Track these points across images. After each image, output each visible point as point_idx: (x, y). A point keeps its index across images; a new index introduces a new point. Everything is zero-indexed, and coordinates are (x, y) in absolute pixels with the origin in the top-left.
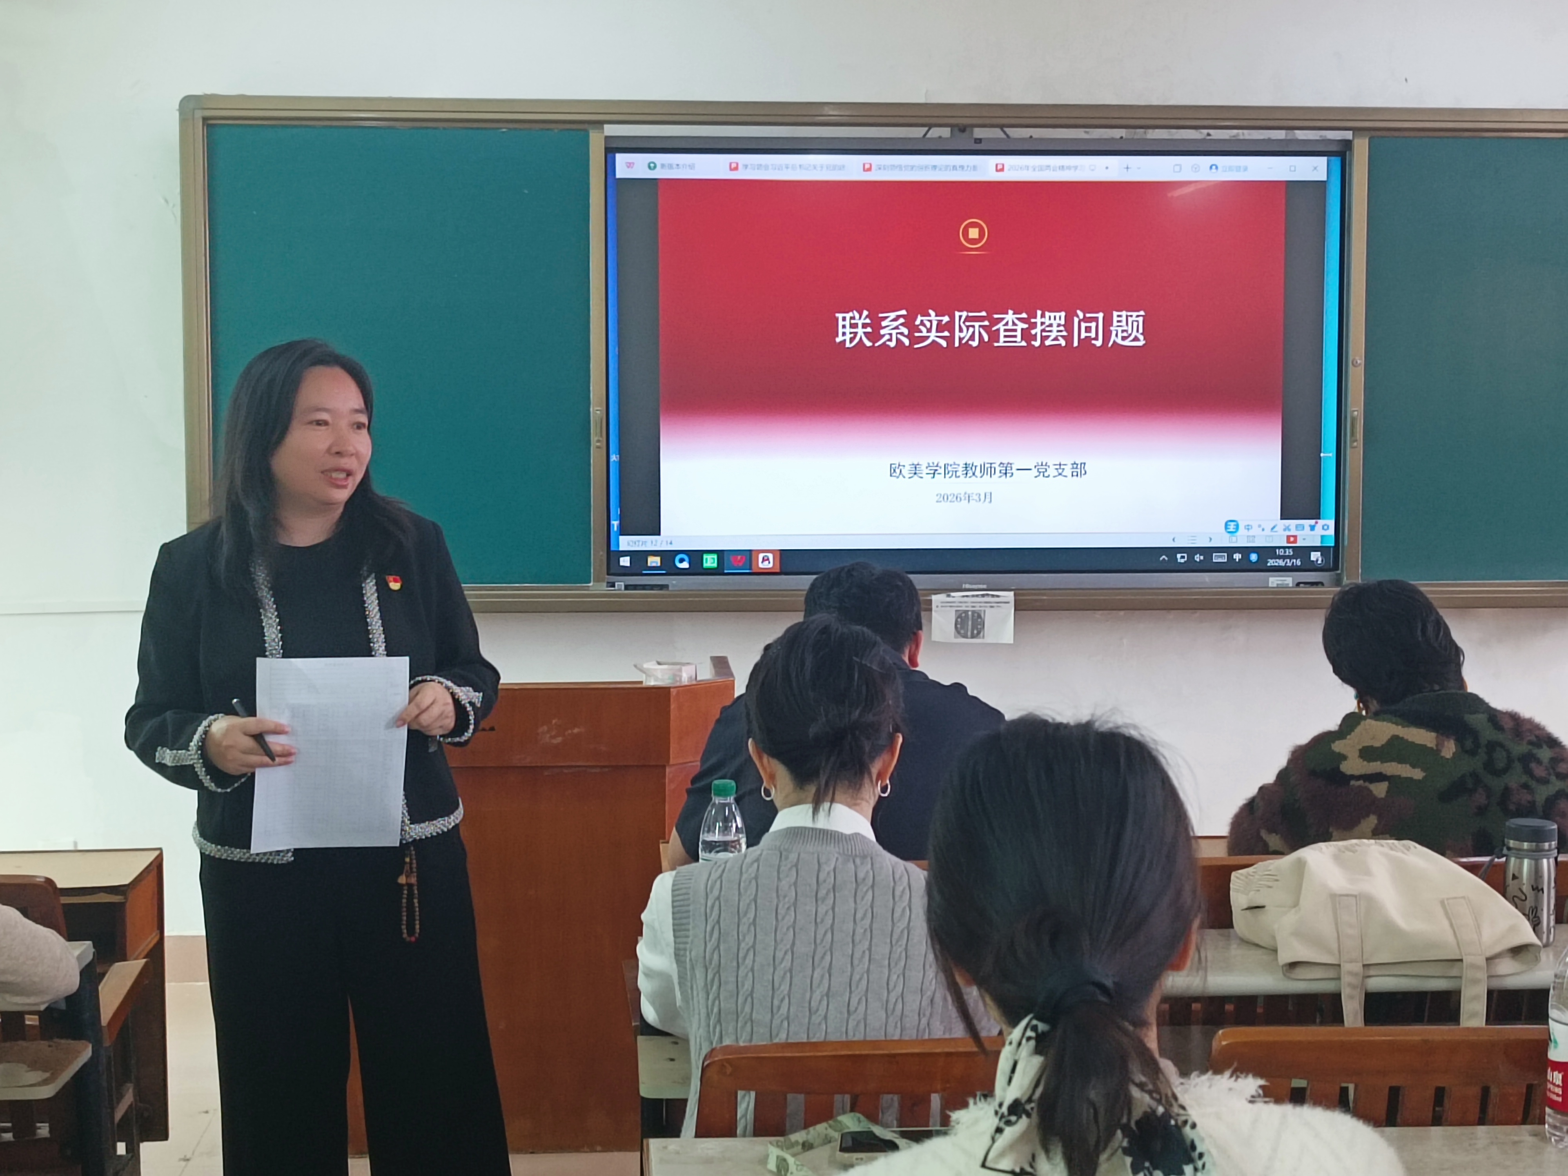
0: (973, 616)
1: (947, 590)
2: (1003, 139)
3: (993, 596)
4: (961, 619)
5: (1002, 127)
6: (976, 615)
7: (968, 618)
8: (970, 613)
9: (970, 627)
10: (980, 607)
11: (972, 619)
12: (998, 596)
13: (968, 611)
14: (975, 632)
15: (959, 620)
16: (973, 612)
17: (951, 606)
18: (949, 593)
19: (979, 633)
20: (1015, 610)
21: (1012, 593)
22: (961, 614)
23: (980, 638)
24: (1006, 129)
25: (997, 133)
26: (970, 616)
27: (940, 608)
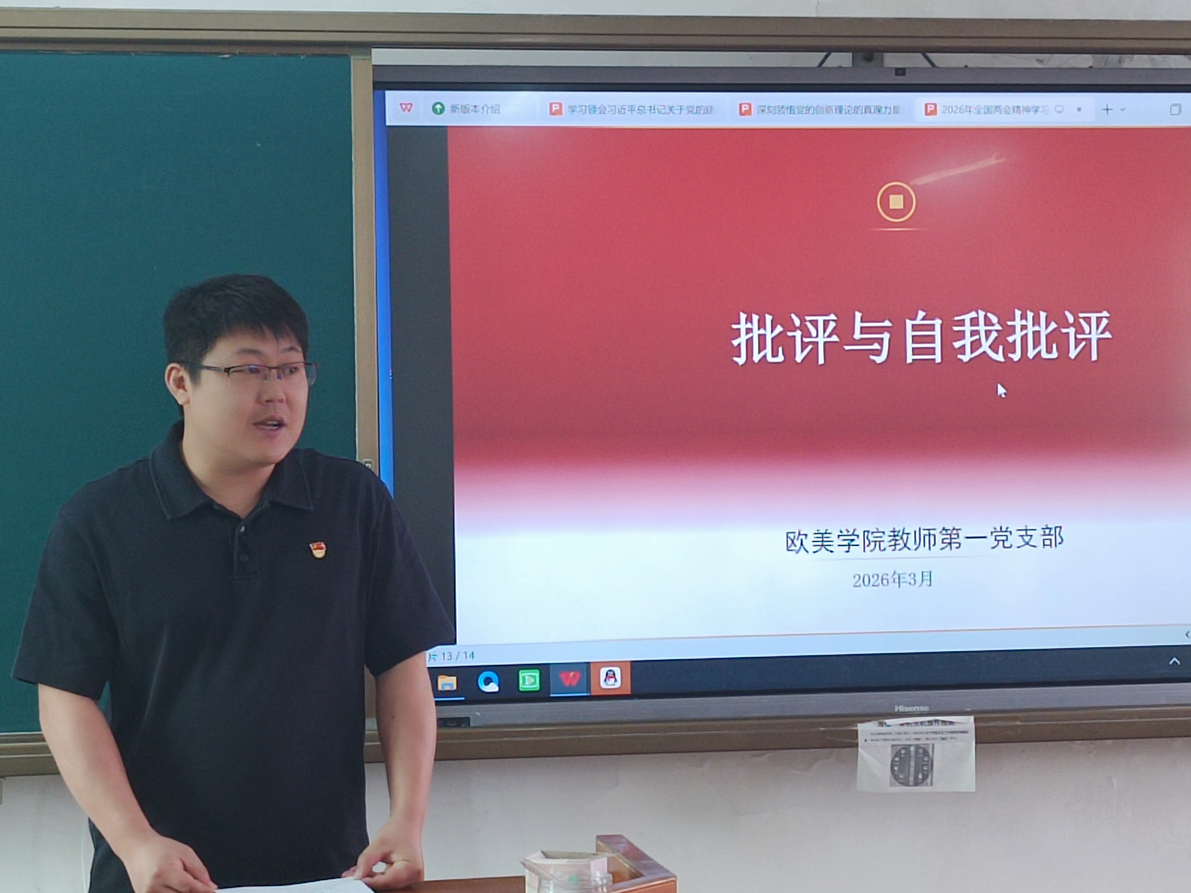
0: (917, 752)
1: (880, 716)
2: (927, 68)
3: (944, 722)
4: (900, 758)
5: (924, 51)
6: (921, 751)
7: (910, 757)
8: (912, 749)
9: (912, 770)
10: (927, 739)
11: (916, 757)
12: (951, 723)
13: (910, 745)
14: (920, 776)
15: (897, 759)
16: (917, 747)
17: (885, 740)
18: (881, 721)
19: (925, 777)
20: (976, 743)
21: (972, 718)
22: (900, 751)
23: (926, 785)
24: (930, 55)
25: (916, 60)
26: (913, 754)
27: (869, 742)
